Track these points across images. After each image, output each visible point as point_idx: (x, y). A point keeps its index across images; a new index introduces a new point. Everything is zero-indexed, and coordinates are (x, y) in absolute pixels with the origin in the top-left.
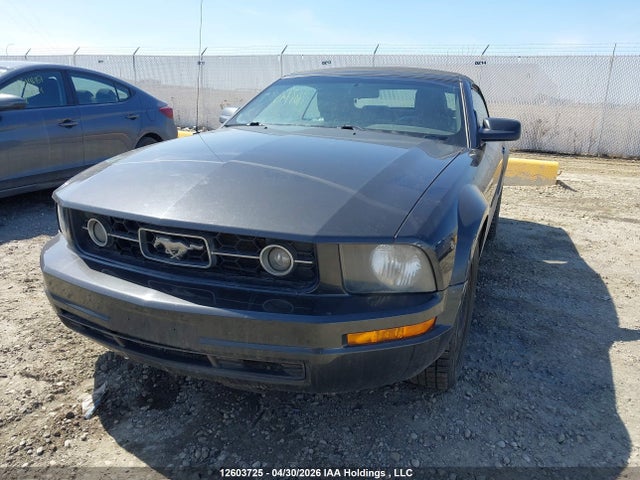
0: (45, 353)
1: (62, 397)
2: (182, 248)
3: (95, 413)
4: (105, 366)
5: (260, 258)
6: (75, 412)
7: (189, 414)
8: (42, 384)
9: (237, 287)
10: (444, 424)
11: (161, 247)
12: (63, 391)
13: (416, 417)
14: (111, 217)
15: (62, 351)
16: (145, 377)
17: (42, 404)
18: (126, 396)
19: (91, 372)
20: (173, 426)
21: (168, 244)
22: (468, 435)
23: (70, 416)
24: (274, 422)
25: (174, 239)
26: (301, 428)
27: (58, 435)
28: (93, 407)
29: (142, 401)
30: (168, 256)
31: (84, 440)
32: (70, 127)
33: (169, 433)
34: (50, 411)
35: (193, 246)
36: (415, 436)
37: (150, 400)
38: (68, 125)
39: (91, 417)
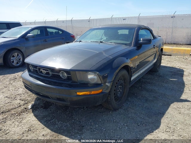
0: (26, 95)
1: (26, 105)
2: (45, 72)
3: (31, 108)
4: (37, 99)
5: (60, 74)
6: (27, 108)
7: (51, 110)
8: (23, 102)
9: (55, 81)
10: (110, 118)
12: (26, 104)
13: (104, 116)
16: (45, 102)
17: (21, 106)
18: (39, 106)
19: (34, 100)
20: (46, 113)
21: (43, 71)
22: (114, 121)
23: (26, 109)
25: (44, 70)
27: (22, 112)
28: (31, 107)
29: (42, 107)
30: (43, 73)
31: (27, 114)
32: (46, 41)
33: (44, 114)
34: (22, 107)
36: (100, 120)
37: (44, 107)
38: (45, 41)
39: (30, 109)
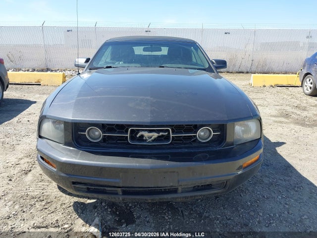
2: (155, 135)
4: (80, 210)
8: (53, 230)
11: (142, 136)
12: (71, 230)
14: (103, 124)
15: (46, 209)
21: (146, 134)
24: (190, 214)
25: (150, 131)
26: (205, 213)
30: (146, 140)
35: (161, 134)
